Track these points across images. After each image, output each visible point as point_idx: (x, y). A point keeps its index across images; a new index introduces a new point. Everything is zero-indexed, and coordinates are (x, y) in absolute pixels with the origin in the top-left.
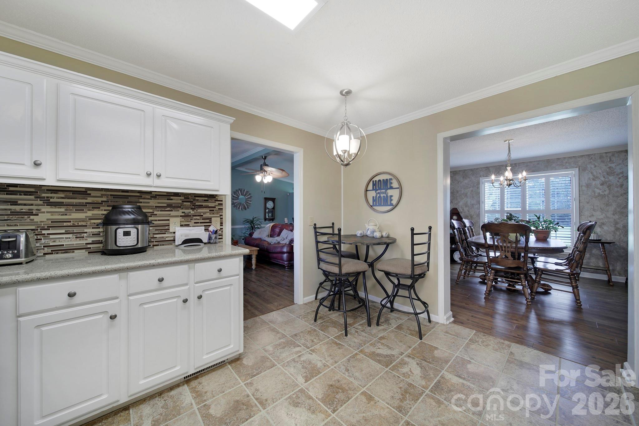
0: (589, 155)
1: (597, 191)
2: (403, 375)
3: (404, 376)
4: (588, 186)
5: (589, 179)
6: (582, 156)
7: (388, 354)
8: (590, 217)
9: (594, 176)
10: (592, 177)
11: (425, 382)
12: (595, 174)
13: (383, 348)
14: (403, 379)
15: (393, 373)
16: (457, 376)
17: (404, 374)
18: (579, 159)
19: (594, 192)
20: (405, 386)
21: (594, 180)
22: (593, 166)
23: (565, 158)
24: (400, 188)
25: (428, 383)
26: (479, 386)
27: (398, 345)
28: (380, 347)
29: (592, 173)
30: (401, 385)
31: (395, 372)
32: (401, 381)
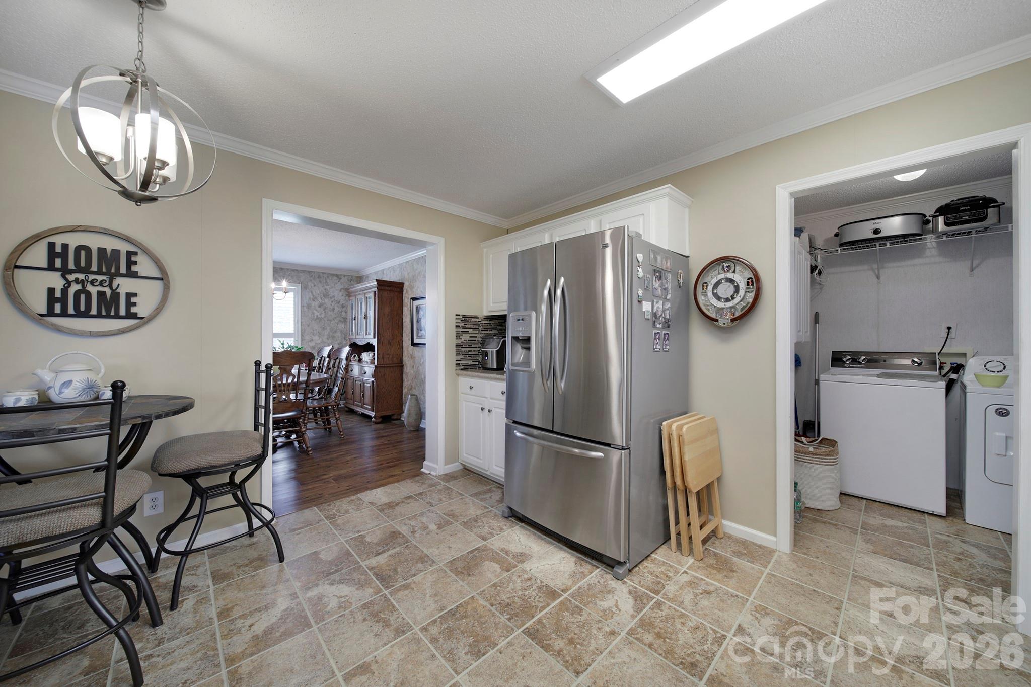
0: (310, 272)
1: (316, 313)
2: (342, 610)
3: (345, 609)
4: (309, 306)
5: (310, 299)
6: (304, 271)
7: (279, 615)
8: (310, 341)
9: (313, 296)
10: (312, 297)
11: (369, 589)
12: (314, 294)
13: (257, 618)
14: (351, 612)
15: (329, 622)
16: (377, 555)
17: (340, 607)
18: (301, 274)
19: (313, 313)
20: (364, 613)
21: (313, 300)
22: (313, 285)
23: (288, 269)
24: (163, 278)
25: (372, 586)
26: (400, 545)
27: (266, 594)
28: (249, 621)
29: (312, 293)
30: (360, 617)
31: (329, 618)
32: (352, 615)
